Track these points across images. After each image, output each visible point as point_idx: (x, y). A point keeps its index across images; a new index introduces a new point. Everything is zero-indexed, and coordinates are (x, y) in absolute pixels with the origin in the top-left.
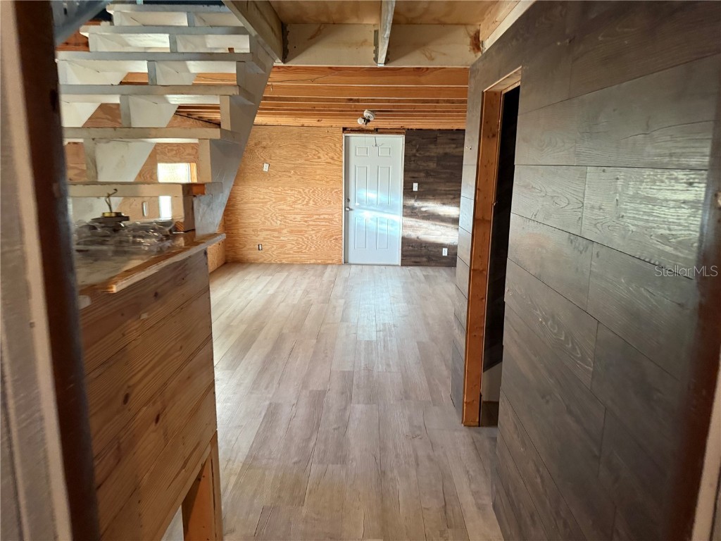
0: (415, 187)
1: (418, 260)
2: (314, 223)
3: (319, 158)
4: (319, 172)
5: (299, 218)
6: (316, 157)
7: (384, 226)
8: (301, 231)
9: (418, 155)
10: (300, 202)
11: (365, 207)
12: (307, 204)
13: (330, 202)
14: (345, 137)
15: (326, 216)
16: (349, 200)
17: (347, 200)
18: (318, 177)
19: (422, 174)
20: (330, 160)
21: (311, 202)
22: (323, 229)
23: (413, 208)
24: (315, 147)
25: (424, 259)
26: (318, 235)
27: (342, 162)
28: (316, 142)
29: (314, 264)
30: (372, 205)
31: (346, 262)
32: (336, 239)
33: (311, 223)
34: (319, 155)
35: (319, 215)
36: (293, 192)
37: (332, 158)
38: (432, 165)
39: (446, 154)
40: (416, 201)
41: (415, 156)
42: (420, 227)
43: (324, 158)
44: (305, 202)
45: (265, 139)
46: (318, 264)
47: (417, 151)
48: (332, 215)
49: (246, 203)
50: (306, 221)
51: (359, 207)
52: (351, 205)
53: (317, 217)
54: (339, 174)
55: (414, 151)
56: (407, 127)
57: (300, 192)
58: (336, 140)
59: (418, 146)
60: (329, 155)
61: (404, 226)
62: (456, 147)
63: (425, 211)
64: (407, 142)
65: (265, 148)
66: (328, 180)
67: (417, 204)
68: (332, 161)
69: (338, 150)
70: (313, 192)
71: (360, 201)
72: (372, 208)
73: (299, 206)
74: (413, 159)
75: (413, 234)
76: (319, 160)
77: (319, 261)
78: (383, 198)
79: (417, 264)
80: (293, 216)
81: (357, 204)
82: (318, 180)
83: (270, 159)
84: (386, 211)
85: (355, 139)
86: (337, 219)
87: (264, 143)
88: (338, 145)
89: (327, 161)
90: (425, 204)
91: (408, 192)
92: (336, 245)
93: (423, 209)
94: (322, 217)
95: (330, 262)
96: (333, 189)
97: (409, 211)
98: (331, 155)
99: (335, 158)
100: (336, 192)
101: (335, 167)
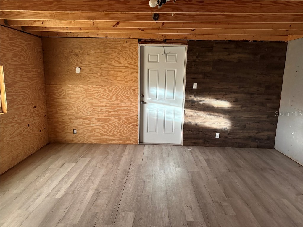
0: (195, 86)
1: (196, 141)
2: (116, 113)
3: (120, 63)
4: (119, 74)
5: (104, 109)
6: (117, 63)
7: (171, 116)
8: (106, 119)
9: (197, 60)
10: (105, 97)
11: (155, 101)
12: (111, 99)
13: (128, 97)
14: (140, 46)
15: (126, 108)
16: (143, 96)
17: (142, 96)
18: (119, 78)
19: (201, 76)
20: (128, 65)
21: (114, 97)
22: (123, 118)
23: (193, 102)
24: (116, 55)
25: (201, 141)
26: (120, 122)
27: (138, 66)
28: (117, 50)
29: (116, 144)
30: (161, 99)
31: (141, 142)
32: (133, 125)
33: (114, 113)
34: (119, 61)
35: (121, 107)
36: (100, 89)
37: (130, 63)
38: (209, 69)
39: (220, 60)
40: (195, 97)
41: (195, 61)
42: (198, 116)
43: (124, 63)
44: (109, 98)
45: (77, 48)
46: (120, 144)
47: (197, 57)
48: (130, 107)
49: (63, 98)
50: (110, 112)
51: (151, 101)
52: (146, 99)
53: (119, 108)
54: (135, 76)
55: (195, 58)
56: (189, 38)
57: (105, 90)
58: (133, 49)
59: (197, 54)
60: (127, 60)
61: (185, 116)
62: (229, 55)
63: (203, 104)
64: (189, 51)
65: (77, 55)
66: (127, 80)
67: (196, 99)
68: (130, 66)
69: (134, 57)
70: (115, 89)
71: (152, 96)
72: (161, 101)
73: (105, 100)
74: (193, 63)
75: (192, 122)
76: (120, 65)
77: (121, 142)
78: (169, 93)
79: (195, 144)
80: (100, 108)
81: (149, 99)
82: (120, 80)
83: (81, 63)
84: (171, 104)
85: (149, 48)
86: (134, 110)
87: (76, 51)
88: (135, 53)
89: (126, 65)
90: (203, 99)
91: (189, 90)
92: (133, 130)
93: (201, 103)
94: (122, 108)
95: (129, 142)
96: (131, 87)
97: (189, 104)
98: (129, 60)
99: (133, 63)
100: (133, 90)
101: (132, 70)
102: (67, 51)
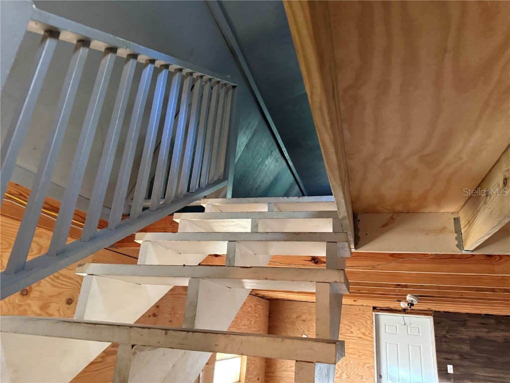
0: (450, 369)
3: (352, 332)
6: (349, 332)
9: (448, 336)
13: (362, 376)
14: (376, 315)
16: (381, 377)
17: (379, 376)
19: (456, 357)
20: (361, 336)
21: (344, 375)
24: (347, 323)
27: (373, 338)
28: (349, 318)
34: (351, 330)
37: (364, 334)
38: (466, 348)
39: (478, 337)
41: (445, 337)
43: (356, 333)
45: (304, 313)
47: (448, 332)
49: (285, 371)
52: (384, 382)
54: (370, 349)
55: (444, 332)
56: (434, 309)
58: (367, 317)
59: (447, 328)
60: (361, 330)
62: (489, 332)
64: (436, 324)
65: (304, 321)
66: (360, 354)
68: (363, 337)
69: (369, 326)
70: (346, 365)
71: (393, 379)
74: (444, 340)
76: (352, 335)
78: (415, 376)
81: (389, 382)
82: (351, 354)
83: (308, 331)
85: (384, 317)
87: (304, 317)
88: (369, 322)
89: (359, 336)
91: (443, 374)
96: (365, 364)
98: (363, 330)
99: (367, 333)
100: (368, 367)
101: (367, 342)
102: (294, 316)
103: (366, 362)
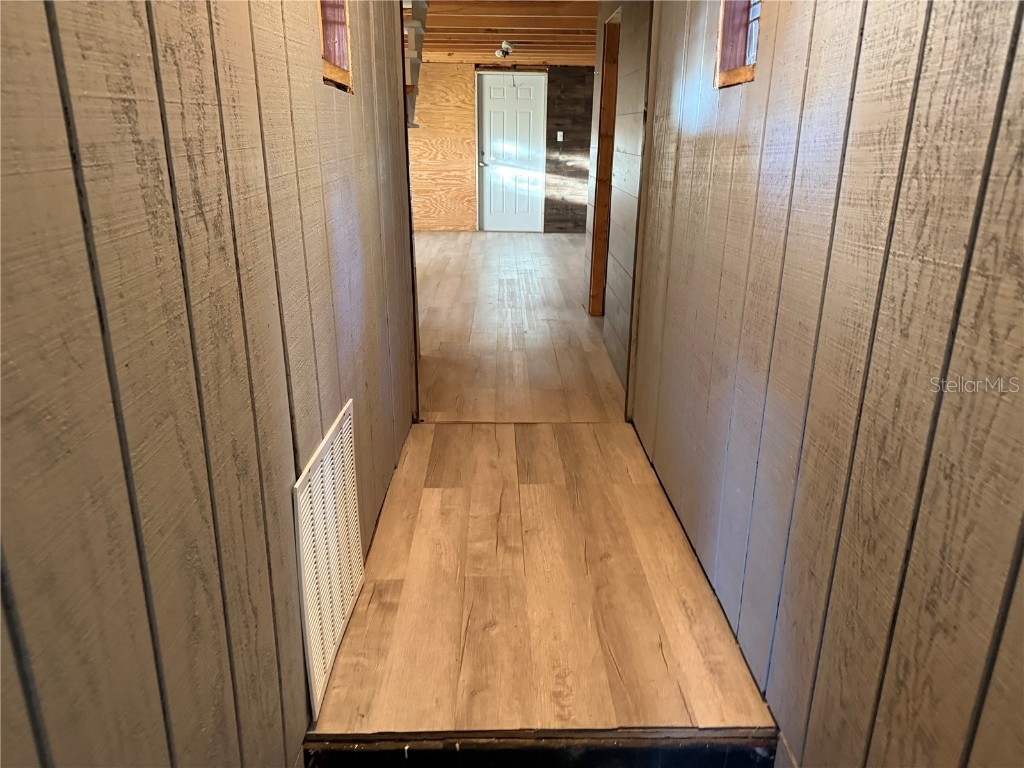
0: (560, 137)
1: (563, 225)
2: (443, 181)
3: (448, 101)
4: (447, 118)
5: (425, 174)
6: (444, 100)
7: (524, 186)
8: (428, 191)
9: (563, 97)
10: (425, 155)
11: (501, 162)
12: (434, 159)
13: (461, 155)
14: (479, 75)
15: (457, 173)
16: (483, 153)
17: (481, 153)
18: (447, 125)
19: (568, 121)
20: (459, 104)
21: (440, 156)
22: (454, 189)
23: (557, 162)
24: (442, 88)
25: (570, 225)
26: (449, 196)
27: (475, 105)
28: (444, 81)
29: (445, 231)
30: (510, 159)
31: (481, 229)
32: (469, 201)
33: (440, 181)
34: (447, 97)
35: (449, 171)
36: (418, 143)
37: (463, 102)
40: (561, 154)
41: (559, 98)
42: (565, 185)
43: (453, 100)
44: (432, 156)
46: (449, 231)
47: (562, 92)
48: (464, 171)
50: (433, 179)
51: (495, 163)
52: (486, 159)
53: (445, 173)
54: (471, 121)
55: (559, 92)
56: (550, 63)
57: (426, 143)
58: (468, 79)
59: (563, 87)
60: (459, 97)
61: (547, 185)
63: (572, 167)
64: (551, 82)
66: (459, 128)
67: (562, 157)
68: (463, 105)
69: (470, 91)
70: (441, 143)
71: (496, 155)
72: (510, 163)
73: (424, 161)
74: (557, 102)
75: (557, 195)
76: (448, 104)
77: (450, 228)
78: (522, 150)
79: (561, 230)
80: (419, 173)
81: (493, 158)
82: (447, 128)
84: (526, 167)
85: (489, 77)
86: (470, 177)
88: (470, 86)
89: (457, 104)
90: (572, 157)
91: (551, 144)
92: (469, 209)
93: (569, 164)
94: (452, 173)
95: (463, 228)
96: (464, 139)
97: (553, 166)
98: (462, 97)
99: (467, 101)
100: (468, 143)
101: (468, 112)
103: (466, 136)
